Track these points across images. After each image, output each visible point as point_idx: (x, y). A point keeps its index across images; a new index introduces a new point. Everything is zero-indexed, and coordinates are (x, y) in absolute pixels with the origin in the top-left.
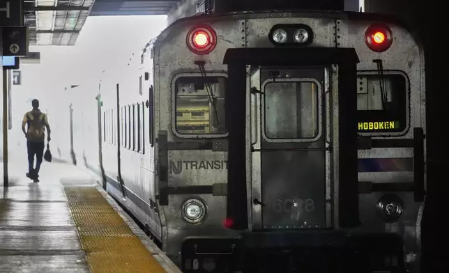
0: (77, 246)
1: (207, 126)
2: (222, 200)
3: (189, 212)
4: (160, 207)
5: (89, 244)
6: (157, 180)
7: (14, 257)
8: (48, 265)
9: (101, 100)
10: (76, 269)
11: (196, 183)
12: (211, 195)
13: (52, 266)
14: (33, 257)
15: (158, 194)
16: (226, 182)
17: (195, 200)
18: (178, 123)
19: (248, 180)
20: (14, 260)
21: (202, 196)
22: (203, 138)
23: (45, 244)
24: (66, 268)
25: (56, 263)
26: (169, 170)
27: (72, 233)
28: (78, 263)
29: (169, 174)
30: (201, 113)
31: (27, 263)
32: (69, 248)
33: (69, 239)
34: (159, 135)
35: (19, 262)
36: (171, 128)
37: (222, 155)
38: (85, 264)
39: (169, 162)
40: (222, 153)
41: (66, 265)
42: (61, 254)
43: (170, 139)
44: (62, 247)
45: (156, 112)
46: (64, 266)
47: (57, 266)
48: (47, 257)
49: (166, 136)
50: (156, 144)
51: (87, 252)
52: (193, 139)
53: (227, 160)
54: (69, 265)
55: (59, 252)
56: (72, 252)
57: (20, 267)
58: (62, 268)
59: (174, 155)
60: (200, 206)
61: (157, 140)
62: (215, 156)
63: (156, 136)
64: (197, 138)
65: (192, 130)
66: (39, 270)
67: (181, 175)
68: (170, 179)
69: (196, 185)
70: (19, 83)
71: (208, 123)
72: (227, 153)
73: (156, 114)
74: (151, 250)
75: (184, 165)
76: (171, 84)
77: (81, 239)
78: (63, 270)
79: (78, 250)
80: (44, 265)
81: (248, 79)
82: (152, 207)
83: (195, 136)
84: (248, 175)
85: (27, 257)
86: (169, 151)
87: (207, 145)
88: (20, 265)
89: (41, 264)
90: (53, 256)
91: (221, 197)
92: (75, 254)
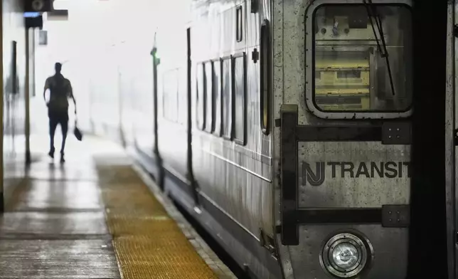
0: (103, 230)
1: (367, 96)
2: (399, 236)
3: (337, 256)
4: (282, 248)
5: (117, 228)
6: (278, 197)
7: (32, 242)
8: (69, 251)
9: (157, 55)
10: (100, 255)
11: (350, 203)
12: (378, 227)
13: (74, 251)
14: (53, 242)
15: (278, 223)
16: (407, 202)
17: (348, 235)
18: (317, 92)
19: (448, 198)
20: (32, 245)
21: (362, 228)
22: (363, 120)
23: (68, 227)
24: (89, 253)
25: (79, 248)
26: (300, 178)
27: (100, 215)
28: (103, 249)
29: (301, 187)
30: (356, 73)
31: (46, 248)
32: (94, 232)
33: (96, 222)
34: (284, 114)
35: (37, 247)
36: (306, 99)
37: (400, 151)
38: (111, 249)
39: (300, 164)
40: (400, 147)
41: (90, 250)
42: (85, 239)
43: (303, 120)
44: (87, 230)
45: (276, 69)
46: (87, 252)
47: (79, 252)
48: (69, 242)
49: (294, 115)
50: (277, 130)
51: (114, 236)
52: (345, 120)
53: (408, 160)
54: (92, 251)
55: (83, 237)
56: (98, 236)
57: (38, 253)
58: (84, 254)
59: (310, 151)
60: (357, 247)
61: (278, 122)
62: (386, 152)
63: (277, 115)
64: (354, 119)
65: (338, 103)
66: (59, 256)
67: (323, 188)
68: (302, 196)
69: (352, 206)
70: (45, 43)
71: (366, 91)
72: (408, 147)
73: (277, 74)
74: (188, 235)
75: (328, 169)
76: (306, 17)
77: (110, 222)
78: (86, 256)
79: (104, 235)
80: (66, 250)
81: (450, 7)
82: (263, 244)
83: (350, 116)
84: (448, 189)
85: (47, 242)
86: (300, 144)
87: (372, 131)
88: (38, 250)
89: (62, 249)
90: (76, 241)
91: (397, 230)
92: (101, 238)
